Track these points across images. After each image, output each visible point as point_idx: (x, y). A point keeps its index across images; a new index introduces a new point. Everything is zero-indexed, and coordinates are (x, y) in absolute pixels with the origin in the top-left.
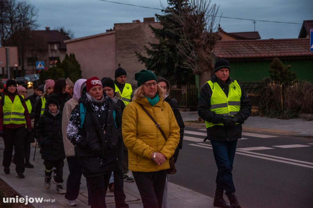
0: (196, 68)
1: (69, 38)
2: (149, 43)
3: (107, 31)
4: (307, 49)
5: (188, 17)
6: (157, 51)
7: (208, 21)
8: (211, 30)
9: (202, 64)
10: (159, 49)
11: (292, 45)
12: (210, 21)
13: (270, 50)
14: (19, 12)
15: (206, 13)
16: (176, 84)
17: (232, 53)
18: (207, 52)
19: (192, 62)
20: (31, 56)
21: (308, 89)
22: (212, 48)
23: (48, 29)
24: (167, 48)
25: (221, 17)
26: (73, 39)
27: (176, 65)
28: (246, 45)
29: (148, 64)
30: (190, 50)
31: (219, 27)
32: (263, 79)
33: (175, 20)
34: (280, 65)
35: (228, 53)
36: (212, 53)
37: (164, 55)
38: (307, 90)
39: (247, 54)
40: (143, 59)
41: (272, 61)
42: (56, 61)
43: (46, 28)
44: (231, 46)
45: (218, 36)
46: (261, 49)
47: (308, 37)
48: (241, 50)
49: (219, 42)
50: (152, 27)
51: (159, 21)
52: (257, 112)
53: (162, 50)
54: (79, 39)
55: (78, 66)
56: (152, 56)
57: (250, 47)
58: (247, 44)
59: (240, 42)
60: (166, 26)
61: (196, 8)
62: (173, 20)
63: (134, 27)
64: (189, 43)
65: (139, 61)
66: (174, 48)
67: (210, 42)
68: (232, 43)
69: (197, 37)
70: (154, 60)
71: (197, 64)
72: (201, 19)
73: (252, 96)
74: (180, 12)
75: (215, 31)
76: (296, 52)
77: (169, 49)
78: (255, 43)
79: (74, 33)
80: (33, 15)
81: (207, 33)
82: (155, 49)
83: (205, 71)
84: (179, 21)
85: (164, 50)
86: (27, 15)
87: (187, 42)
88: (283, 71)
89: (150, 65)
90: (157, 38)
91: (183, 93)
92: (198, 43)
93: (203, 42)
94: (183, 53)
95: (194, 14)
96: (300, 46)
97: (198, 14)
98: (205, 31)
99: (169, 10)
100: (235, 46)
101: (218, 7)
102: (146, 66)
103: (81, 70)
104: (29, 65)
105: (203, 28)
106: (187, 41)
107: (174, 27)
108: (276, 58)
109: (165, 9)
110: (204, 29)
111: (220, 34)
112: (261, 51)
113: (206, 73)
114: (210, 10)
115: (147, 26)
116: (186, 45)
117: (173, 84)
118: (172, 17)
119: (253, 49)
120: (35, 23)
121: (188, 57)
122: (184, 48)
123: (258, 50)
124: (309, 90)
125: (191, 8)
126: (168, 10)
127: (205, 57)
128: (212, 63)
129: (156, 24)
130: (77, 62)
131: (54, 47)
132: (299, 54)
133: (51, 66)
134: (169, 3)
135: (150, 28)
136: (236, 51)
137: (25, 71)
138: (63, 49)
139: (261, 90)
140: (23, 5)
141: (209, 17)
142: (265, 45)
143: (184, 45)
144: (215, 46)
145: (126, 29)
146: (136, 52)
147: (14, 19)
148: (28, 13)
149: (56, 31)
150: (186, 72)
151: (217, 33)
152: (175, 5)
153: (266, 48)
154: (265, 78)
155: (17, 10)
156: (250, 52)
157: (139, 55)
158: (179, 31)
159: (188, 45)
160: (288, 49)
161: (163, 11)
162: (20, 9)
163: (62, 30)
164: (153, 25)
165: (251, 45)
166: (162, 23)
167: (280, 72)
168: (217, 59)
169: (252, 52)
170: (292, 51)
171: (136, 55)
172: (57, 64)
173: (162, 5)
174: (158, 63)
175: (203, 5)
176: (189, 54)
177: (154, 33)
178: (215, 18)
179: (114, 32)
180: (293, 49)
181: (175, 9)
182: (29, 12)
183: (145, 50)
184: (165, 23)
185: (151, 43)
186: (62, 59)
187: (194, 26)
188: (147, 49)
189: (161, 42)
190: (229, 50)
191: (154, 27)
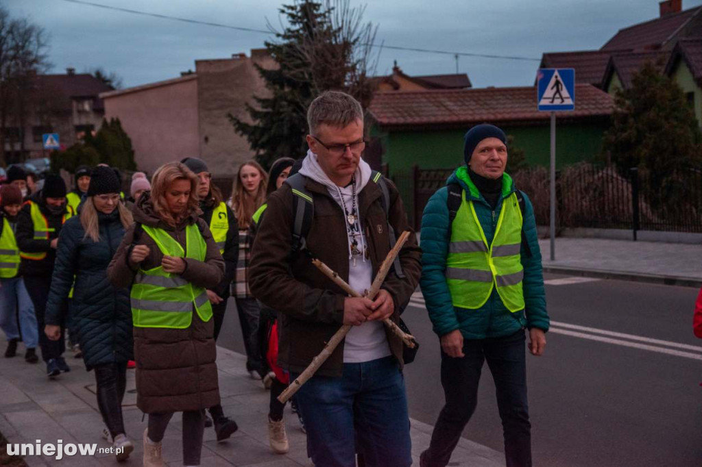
2: (255, 97)
5: (319, 47)
6: (270, 112)
8: (364, 72)
10: (273, 107)
11: (518, 99)
13: (476, 109)
14: (13, 39)
17: (406, 114)
20: (38, 123)
21: (541, 181)
23: (71, 71)
24: (289, 105)
28: (433, 100)
29: (252, 137)
35: (397, 114)
37: (282, 120)
38: (539, 184)
39: (435, 116)
40: (242, 128)
42: (83, 133)
43: (68, 70)
46: (460, 106)
48: (423, 109)
50: (259, 66)
53: (279, 110)
54: (128, 91)
55: (126, 141)
56: (261, 121)
57: (440, 102)
58: (434, 98)
60: (284, 66)
65: (237, 130)
68: (405, 96)
70: (263, 131)
77: (292, 108)
78: (449, 95)
80: (40, 45)
82: (266, 107)
84: (302, 54)
85: (281, 110)
86: (28, 46)
89: (257, 138)
90: (269, 86)
96: (531, 101)
101: (377, 28)
102: (250, 140)
103: (133, 149)
104: (36, 141)
109: (282, 32)
111: (396, 78)
112: (460, 110)
119: (445, 106)
120: (45, 60)
123: (455, 108)
124: (543, 183)
125: (332, 31)
126: (289, 34)
131: (83, 106)
132: (528, 115)
134: (290, 21)
135: (254, 68)
136: (414, 112)
137: (28, 152)
138: (99, 111)
140: (22, 25)
142: (468, 99)
144: (374, 101)
145: (217, 71)
146: (229, 115)
147: (4, 53)
148: (30, 42)
149: (86, 77)
152: (301, 25)
155: (10, 36)
156: (440, 113)
157: (235, 119)
160: (510, 106)
161: (278, 35)
162: (15, 33)
165: (442, 99)
166: (277, 60)
168: (379, 126)
169: (444, 113)
170: (517, 110)
171: (230, 121)
174: (272, 134)
177: (263, 79)
178: (370, 48)
179: (196, 76)
180: (518, 107)
181: (301, 32)
182: (32, 39)
183: (247, 110)
184: (284, 58)
185: (259, 96)
186: (98, 126)
188: (251, 108)
189: (277, 94)
190: (400, 110)
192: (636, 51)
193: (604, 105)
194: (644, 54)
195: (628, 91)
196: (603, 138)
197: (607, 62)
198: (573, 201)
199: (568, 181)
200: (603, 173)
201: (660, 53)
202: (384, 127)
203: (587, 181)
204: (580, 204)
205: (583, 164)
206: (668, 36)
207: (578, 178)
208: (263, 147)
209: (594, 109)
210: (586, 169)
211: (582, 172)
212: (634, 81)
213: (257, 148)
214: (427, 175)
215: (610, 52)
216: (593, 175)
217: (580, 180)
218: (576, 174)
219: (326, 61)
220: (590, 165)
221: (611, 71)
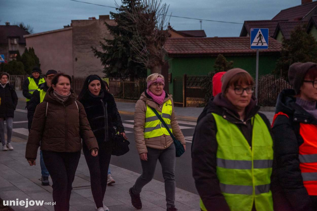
0: (148, 62)
1: (28, 33)
2: (104, 39)
3: (65, 27)
4: (248, 47)
5: (141, 15)
6: (112, 47)
7: (159, 20)
8: (162, 28)
9: (153, 59)
10: (114, 44)
11: (235, 43)
12: (161, 19)
13: (215, 47)
15: (157, 12)
16: (129, 77)
17: (181, 49)
18: (158, 48)
19: (144, 57)
22: (163, 44)
23: (8, 24)
24: (122, 44)
25: (171, 16)
26: (32, 34)
27: (130, 60)
28: (194, 43)
29: (103, 58)
30: (142, 46)
31: (168, 25)
32: (209, 74)
33: (128, 18)
34: (223, 61)
35: (177, 49)
36: (163, 49)
37: (118, 51)
39: (194, 50)
40: (98, 54)
41: (217, 57)
42: (16, 55)
43: (6, 23)
44: (180, 43)
45: (168, 33)
46: (207, 46)
47: (248, 36)
48: (189, 47)
49: (169, 39)
50: (107, 24)
51: (113, 19)
52: (203, 103)
53: (117, 46)
54: (38, 34)
55: (37, 60)
56: (108, 51)
57: (197, 44)
58: (194, 41)
59: (188, 39)
60: (120, 24)
61: (148, 7)
62: (127, 17)
63: (90, 24)
64: (141, 39)
65: (95, 55)
66: (127, 44)
67: (161, 39)
68: (180, 40)
69: (149, 33)
70: (109, 55)
71: (149, 59)
72: (153, 18)
73: (199, 89)
74: (133, 10)
75: (165, 29)
76: (238, 49)
77: (123, 45)
78: (201, 40)
79: (33, 28)
81: (158, 31)
82: (110, 44)
83: (156, 65)
84: (132, 18)
85: (118, 46)
87: (140, 39)
88: (227, 66)
89: (105, 59)
90: (112, 34)
91: (136, 86)
92: (150, 39)
93: (154, 39)
94: (136, 49)
95: (147, 13)
96: (241, 44)
97: (150, 12)
98: (156, 28)
99: (123, 8)
100: (183, 43)
101: (168, 6)
102: (102, 60)
103: (40, 63)
105: (154, 25)
106: (139, 37)
107: (127, 24)
108: (220, 54)
109: (119, 8)
110: (155, 27)
111: (170, 31)
112: (207, 48)
113: (157, 67)
114: (161, 9)
115: (102, 23)
116: (138, 41)
117: (127, 77)
118: (126, 15)
119: (199, 46)
121: (140, 52)
122: (137, 44)
123: (204, 46)
125: (143, 7)
127: (156, 52)
128: (162, 58)
129: (111, 21)
130: (36, 55)
131: (13, 41)
132: (240, 51)
133: (11, 60)
134: (123, 2)
135: (105, 25)
136: (185, 48)
138: (22, 43)
139: (207, 83)
141: (160, 15)
142: (211, 42)
143: (136, 41)
144: (165, 43)
145: (82, 26)
146: (92, 47)
149: (16, 26)
150: (139, 66)
151: (167, 30)
152: (128, 4)
153: (212, 45)
154: (210, 73)
156: (197, 49)
157: (95, 50)
158: (132, 28)
159: (141, 41)
161: (117, 9)
163: (21, 25)
164: (108, 23)
165: (198, 42)
166: (116, 21)
167: (223, 68)
168: (167, 54)
169: (199, 49)
171: (92, 50)
172: (17, 57)
173: (116, 4)
174: (113, 58)
175: (154, 4)
176: (142, 50)
177: (109, 30)
178: (165, 16)
179: (71, 28)
180: (235, 47)
181: (128, 7)
183: (101, 45)
184: (120, 20)
185: (106, 39)
186: (22, 52)
187: (147, 24)
188: (103, 44)
189: (116, 38)
190: (178, 47)
191: (109, 24)
192: (290, 21)
193: (277, 47)
194: (294, 22)
195: (289, 40)
196: (276, 63)
197: (276, 25)
198: (264, 93)
199: (262, 83)
200: (279, 80)
201: (302, 22)
202: (170, 55)
203: (271, 83)
204: (267, 94)
205: (270, 75)
206: (306, 13)
207: (267, 82)
208: (108, 64)
209: (271, 49)
210: (271, 78)
211: (269, 79)
212: (292, 36)
213: (105, 64)
214: (191, 79)
215: (277, 21)
216: (275, 80)
217: (268, 82)
218: (266, 80)
219: (144, 22)
220: (273, 76)
221: (278, 30)
